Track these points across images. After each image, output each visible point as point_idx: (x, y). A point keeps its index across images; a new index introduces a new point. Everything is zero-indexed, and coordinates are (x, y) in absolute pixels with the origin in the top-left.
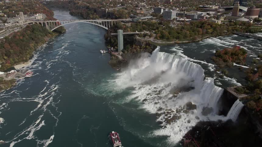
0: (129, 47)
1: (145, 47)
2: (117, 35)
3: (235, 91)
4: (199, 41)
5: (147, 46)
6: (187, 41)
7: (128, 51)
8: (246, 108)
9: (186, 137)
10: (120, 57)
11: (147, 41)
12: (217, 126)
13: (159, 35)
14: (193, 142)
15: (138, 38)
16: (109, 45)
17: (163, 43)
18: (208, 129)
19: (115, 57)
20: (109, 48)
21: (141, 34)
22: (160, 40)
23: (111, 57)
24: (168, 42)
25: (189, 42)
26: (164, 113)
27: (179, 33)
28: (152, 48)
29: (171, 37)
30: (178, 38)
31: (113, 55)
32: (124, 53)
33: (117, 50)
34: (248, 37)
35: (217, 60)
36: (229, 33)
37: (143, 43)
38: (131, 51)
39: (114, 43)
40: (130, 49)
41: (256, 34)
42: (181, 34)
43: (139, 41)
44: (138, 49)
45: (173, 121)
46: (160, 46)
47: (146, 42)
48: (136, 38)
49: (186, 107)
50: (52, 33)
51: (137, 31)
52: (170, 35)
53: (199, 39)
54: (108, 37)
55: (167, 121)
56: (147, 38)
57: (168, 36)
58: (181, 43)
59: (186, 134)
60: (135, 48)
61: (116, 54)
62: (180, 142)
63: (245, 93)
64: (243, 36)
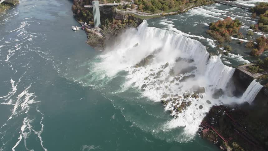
0: (108, 21)
1: (127, 21)
2: (93, 7)
3: (248, 71)
4: (185, 12)
5: (131, 21)
6: (174, 13)
7: (107, 27)
8: (265, 89)
9: (202, 126)
10: (99, 35)
11: (130, 14)
12: (233, 110)
13: (141, 6)
14: (212, 131)
15: (117, 10)
16: (81, 20)
17: (148, 15)
18: (224, 114)
19: (93, 35)
20: (82, 23)
21: (120, 5)
22: (144, 12)
23: (87, 34)
24: (154, 15)
25: (176, 14)
26: (171, 100)
27: (163, 4)
28: (137, 22)
29: (155, 8)
30: (163, 9)
31: (90, 33)
32: (103, 29)
33: (93, 26)
34: (230, 6)
35: (215, 34)
36: (211, 1)
37: (125, 17)
38: (112, 27)
39: (87, 17)
40: (110, 24)
41: (237, 2)
42: (165, 5)
43: (120, 14)
44: (119, 24)
45: (184, 108)
46: (146, 19)
47: (128, 15)
48: (115, 11)
49: (193, 91)
50: (2, 6)
51: (114, 2)
52: (154, 5)
53: (184, 10)
54: (77, 10)
55: (177, 109)
56: (128, 11)
57: (152, 8)
58: (168, 15)
59: (201, 123)
60: (116, 23)
61: (93, 30)
62: (198, 132)
63: (259, 72)
64: (226, 5)
